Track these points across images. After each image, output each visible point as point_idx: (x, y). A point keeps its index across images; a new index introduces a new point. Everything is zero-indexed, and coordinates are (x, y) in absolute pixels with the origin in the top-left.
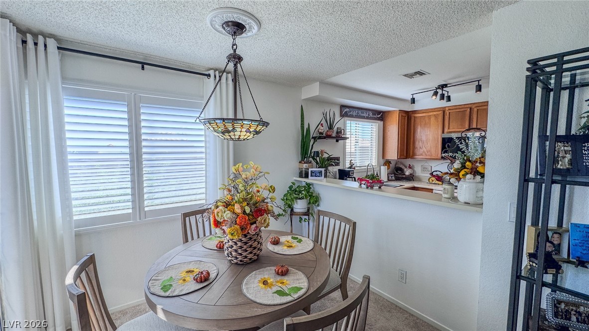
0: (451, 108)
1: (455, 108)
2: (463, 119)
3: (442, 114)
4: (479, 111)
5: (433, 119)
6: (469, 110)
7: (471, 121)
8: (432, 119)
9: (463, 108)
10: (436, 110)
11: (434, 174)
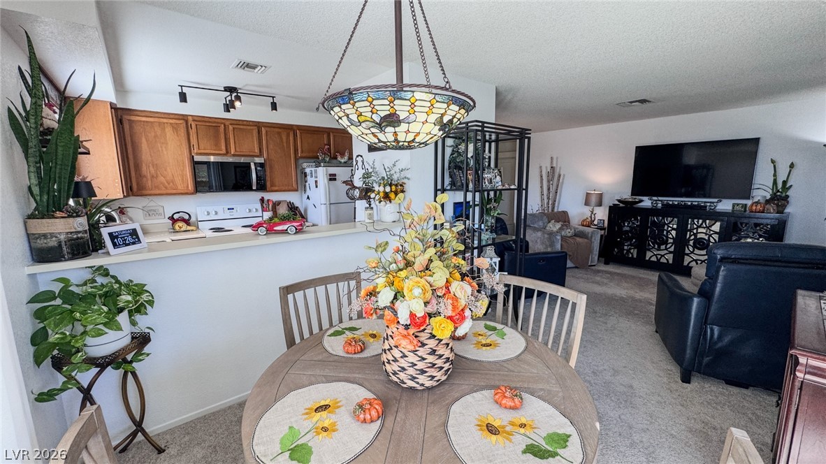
0: (196, 119)
1: (203, 119)
2: (216, 137)
3: (185, 125)
4: (236, 130)
5: (169, 131)
6: (223, 125)
7: (228, 142)
8: (167, 130)
9: (215, 122)
10: (172, 116)
11: (176, 217)
